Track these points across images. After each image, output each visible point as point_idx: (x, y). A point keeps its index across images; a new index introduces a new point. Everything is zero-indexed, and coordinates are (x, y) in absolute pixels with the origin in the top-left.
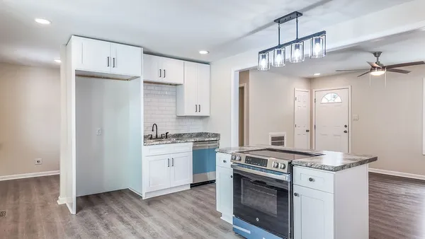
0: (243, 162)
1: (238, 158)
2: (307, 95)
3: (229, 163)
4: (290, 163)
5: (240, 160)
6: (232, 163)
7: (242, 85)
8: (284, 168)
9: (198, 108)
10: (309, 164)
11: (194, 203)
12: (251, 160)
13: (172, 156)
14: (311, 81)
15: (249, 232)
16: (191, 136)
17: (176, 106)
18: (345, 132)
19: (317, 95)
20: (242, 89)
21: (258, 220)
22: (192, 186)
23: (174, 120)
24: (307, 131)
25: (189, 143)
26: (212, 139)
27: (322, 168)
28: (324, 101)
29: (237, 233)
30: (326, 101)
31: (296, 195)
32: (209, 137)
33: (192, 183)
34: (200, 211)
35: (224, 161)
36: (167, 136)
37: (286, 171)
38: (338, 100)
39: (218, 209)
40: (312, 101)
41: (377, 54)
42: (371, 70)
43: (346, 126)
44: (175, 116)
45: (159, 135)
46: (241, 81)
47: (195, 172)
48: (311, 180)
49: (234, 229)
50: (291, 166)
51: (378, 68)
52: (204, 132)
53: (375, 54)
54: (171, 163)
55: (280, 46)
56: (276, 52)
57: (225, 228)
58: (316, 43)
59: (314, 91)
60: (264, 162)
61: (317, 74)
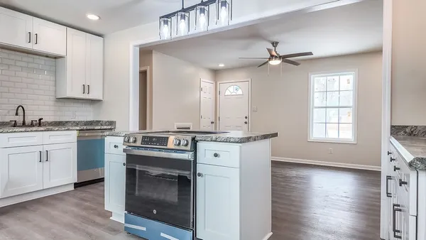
0: (138, 143)
1: (131, 140)
2: (212, 86)
3: (122, 147)
4: (193, 139)
5: (135, 142)
6: (125, 147)
7: (143, 69)
8: (187, 145)
9: (86, 89)
10: (214, 138)
11: (77, 205)
12: (148, 140)
13: (46, 148)
14: (216, 73)
15: (144, 229)
16: (77, 124)
17: (55, 86)
18: (246, 123)
19: (222, 87)
20: (143, 75)
21: (155, 212)
22: (77, 185)
23: (52, 103)
24: (212, 123)
25: (73, 132)
26: (105, 127)
27: (227, 141)
28: (227, 93)
29: (130, 232)
30: (230, 94)
31: (200, 175)
32: (102, 125)
33: (76, 181)
34: (84, 213)
35: (115, 146)
36: (40, 123)
37: (189, 148)
38: (240, 92)
39: (107, 208)
40: (217, 92)
41: (275, 44)
42: (270, 59)
43: (246, 118)
44: (53, 98)
45: (28, 121)
46: (142, 63)
47: (80, 169)
48: (216, 155)
49: (126, 228)
50: (195, 142)
51: (276, 57)
52: (95, 120)
53: (273, 44)
54: (44, 157)
55: (184, 10)
56: (179, 17)
57: (114, 229)
58: (222, 6)
59: (218, 83)
60: (163, 141)
61: (222, 65)
